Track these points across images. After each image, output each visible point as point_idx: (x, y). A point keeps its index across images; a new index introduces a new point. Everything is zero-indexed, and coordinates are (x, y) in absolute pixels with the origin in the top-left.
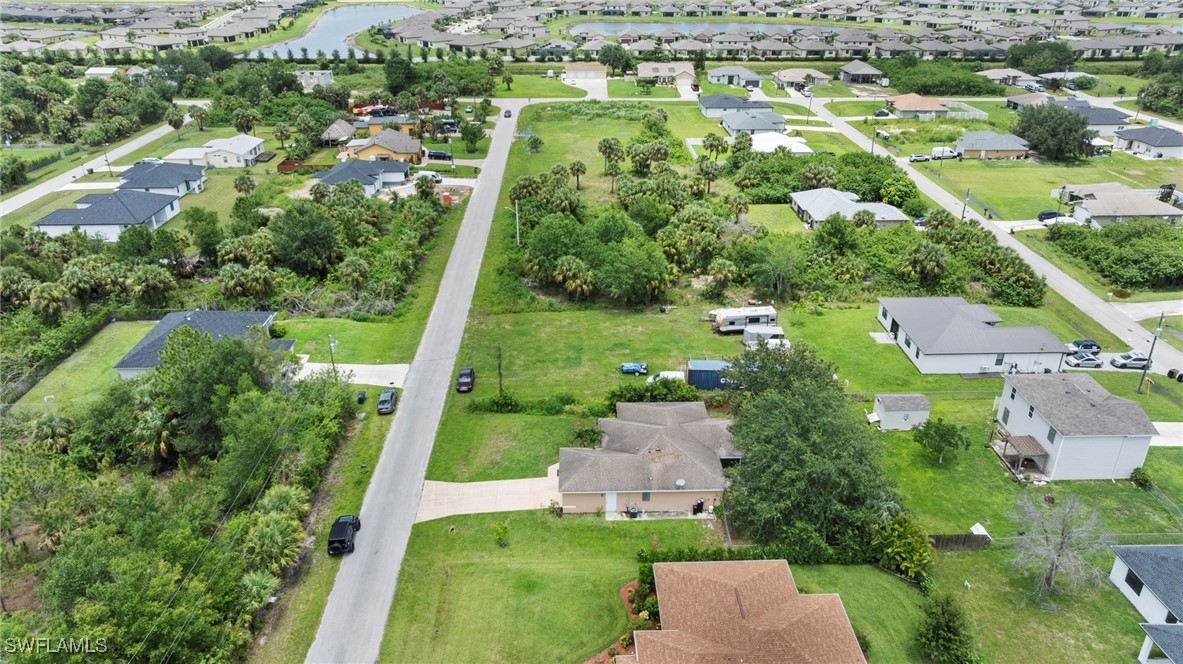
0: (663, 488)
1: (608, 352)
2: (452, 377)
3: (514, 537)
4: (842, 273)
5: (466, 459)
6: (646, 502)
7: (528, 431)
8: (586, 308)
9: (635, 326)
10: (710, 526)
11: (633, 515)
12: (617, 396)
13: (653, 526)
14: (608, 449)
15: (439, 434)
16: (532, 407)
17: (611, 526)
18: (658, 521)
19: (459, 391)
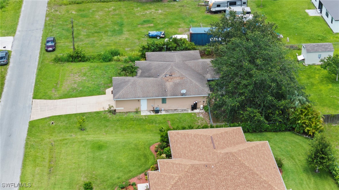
0: (174, 95)
1: (140, 26)
2: (42, 43)
5: (56, 88)
6: (164, 104)
7: (92, 71)
10: (201, 116)
11: (157, 111)
12: (145, 49)
13: (168, 117)
14: (141, 76)
15: (38, 75)
16: (94, 58)
17: (144, 118)
18: (171, 115)
19: (47, 51)
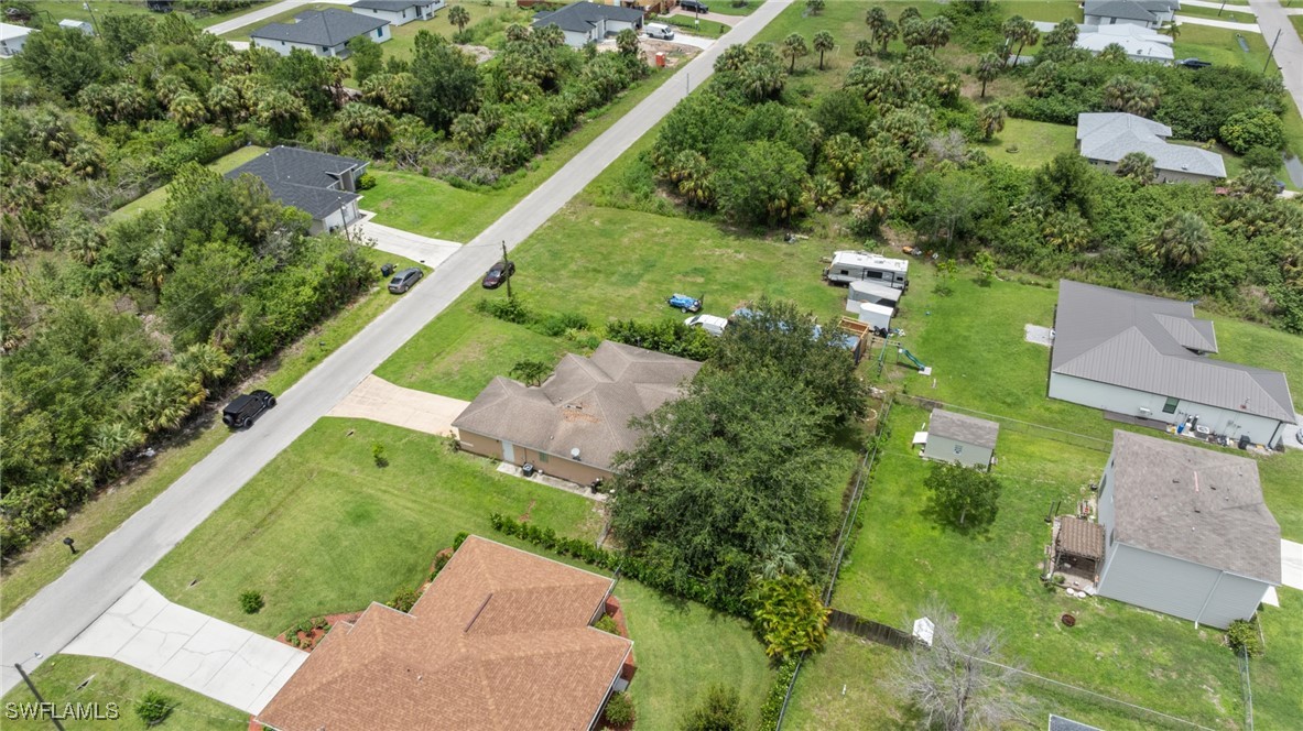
3: (397, 461)
4: (1052, 235)
5: (429, 362)
6: (544, 463)
7: (508, 347)
8: (700, 218)
9: (736, 252)
13: (540, 491)
14: (540, 392)
16: (537, 322)
17: (498, 479)
19: (484, 285)
